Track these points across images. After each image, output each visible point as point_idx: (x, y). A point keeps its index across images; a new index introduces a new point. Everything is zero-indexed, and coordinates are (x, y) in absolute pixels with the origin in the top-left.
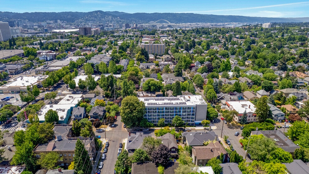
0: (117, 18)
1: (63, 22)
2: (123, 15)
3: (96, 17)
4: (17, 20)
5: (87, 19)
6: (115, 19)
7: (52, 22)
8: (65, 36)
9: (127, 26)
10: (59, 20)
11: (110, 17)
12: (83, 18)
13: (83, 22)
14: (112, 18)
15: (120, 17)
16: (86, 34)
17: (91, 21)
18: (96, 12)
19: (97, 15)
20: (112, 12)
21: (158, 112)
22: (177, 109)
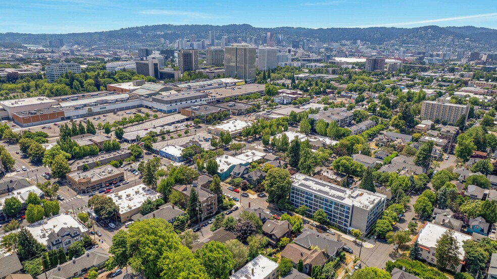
0: (464, 39)
1: (366, 43)
2: (482, 33)
3: (421, 37)
4: (305, 39)
5: (405, 40)
6: (458, 42)
7: (348, 43)
8: (341, 69)
9: (475, 56)
10: (359, 41)
11: (450, 38)
12: (399, 39)
13: (396, 45)
14: (453, 40)
15: (471, 39)
16: (374, 68)
17: (410, 44)
18: (426, 28)
19: (426, 34)
20: (460, 28)
21: (307, 198)
22: (328, 202)
